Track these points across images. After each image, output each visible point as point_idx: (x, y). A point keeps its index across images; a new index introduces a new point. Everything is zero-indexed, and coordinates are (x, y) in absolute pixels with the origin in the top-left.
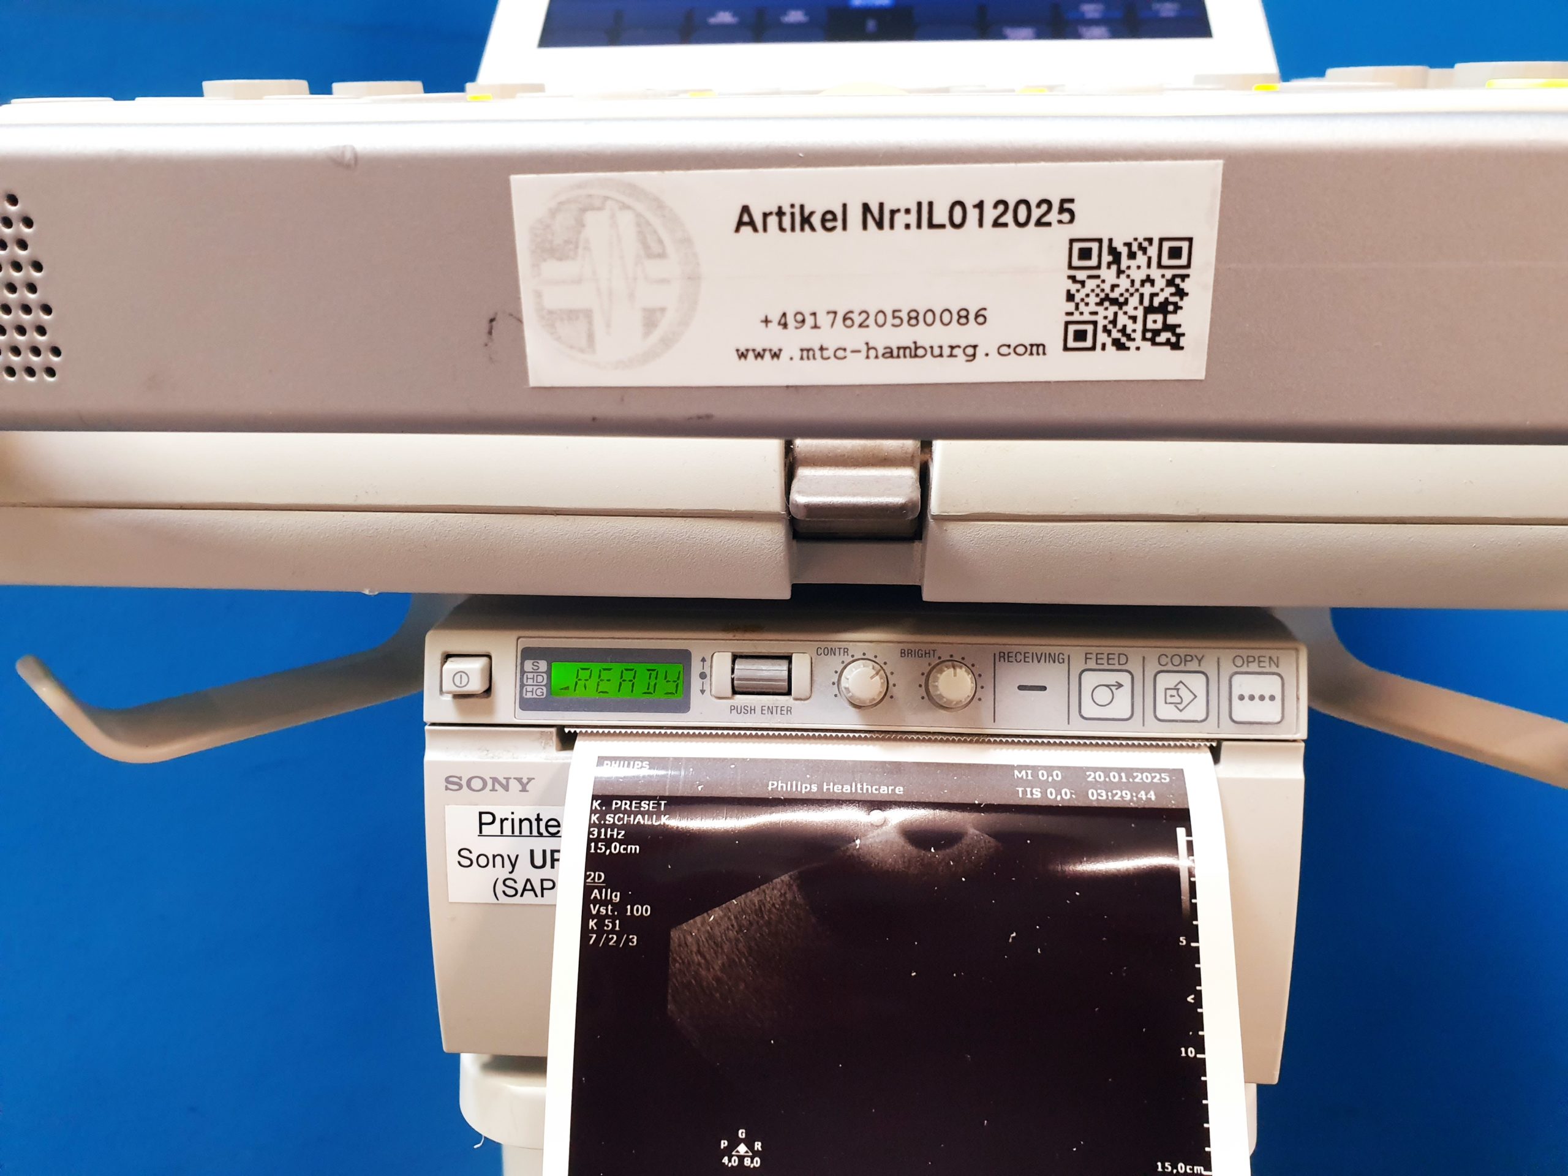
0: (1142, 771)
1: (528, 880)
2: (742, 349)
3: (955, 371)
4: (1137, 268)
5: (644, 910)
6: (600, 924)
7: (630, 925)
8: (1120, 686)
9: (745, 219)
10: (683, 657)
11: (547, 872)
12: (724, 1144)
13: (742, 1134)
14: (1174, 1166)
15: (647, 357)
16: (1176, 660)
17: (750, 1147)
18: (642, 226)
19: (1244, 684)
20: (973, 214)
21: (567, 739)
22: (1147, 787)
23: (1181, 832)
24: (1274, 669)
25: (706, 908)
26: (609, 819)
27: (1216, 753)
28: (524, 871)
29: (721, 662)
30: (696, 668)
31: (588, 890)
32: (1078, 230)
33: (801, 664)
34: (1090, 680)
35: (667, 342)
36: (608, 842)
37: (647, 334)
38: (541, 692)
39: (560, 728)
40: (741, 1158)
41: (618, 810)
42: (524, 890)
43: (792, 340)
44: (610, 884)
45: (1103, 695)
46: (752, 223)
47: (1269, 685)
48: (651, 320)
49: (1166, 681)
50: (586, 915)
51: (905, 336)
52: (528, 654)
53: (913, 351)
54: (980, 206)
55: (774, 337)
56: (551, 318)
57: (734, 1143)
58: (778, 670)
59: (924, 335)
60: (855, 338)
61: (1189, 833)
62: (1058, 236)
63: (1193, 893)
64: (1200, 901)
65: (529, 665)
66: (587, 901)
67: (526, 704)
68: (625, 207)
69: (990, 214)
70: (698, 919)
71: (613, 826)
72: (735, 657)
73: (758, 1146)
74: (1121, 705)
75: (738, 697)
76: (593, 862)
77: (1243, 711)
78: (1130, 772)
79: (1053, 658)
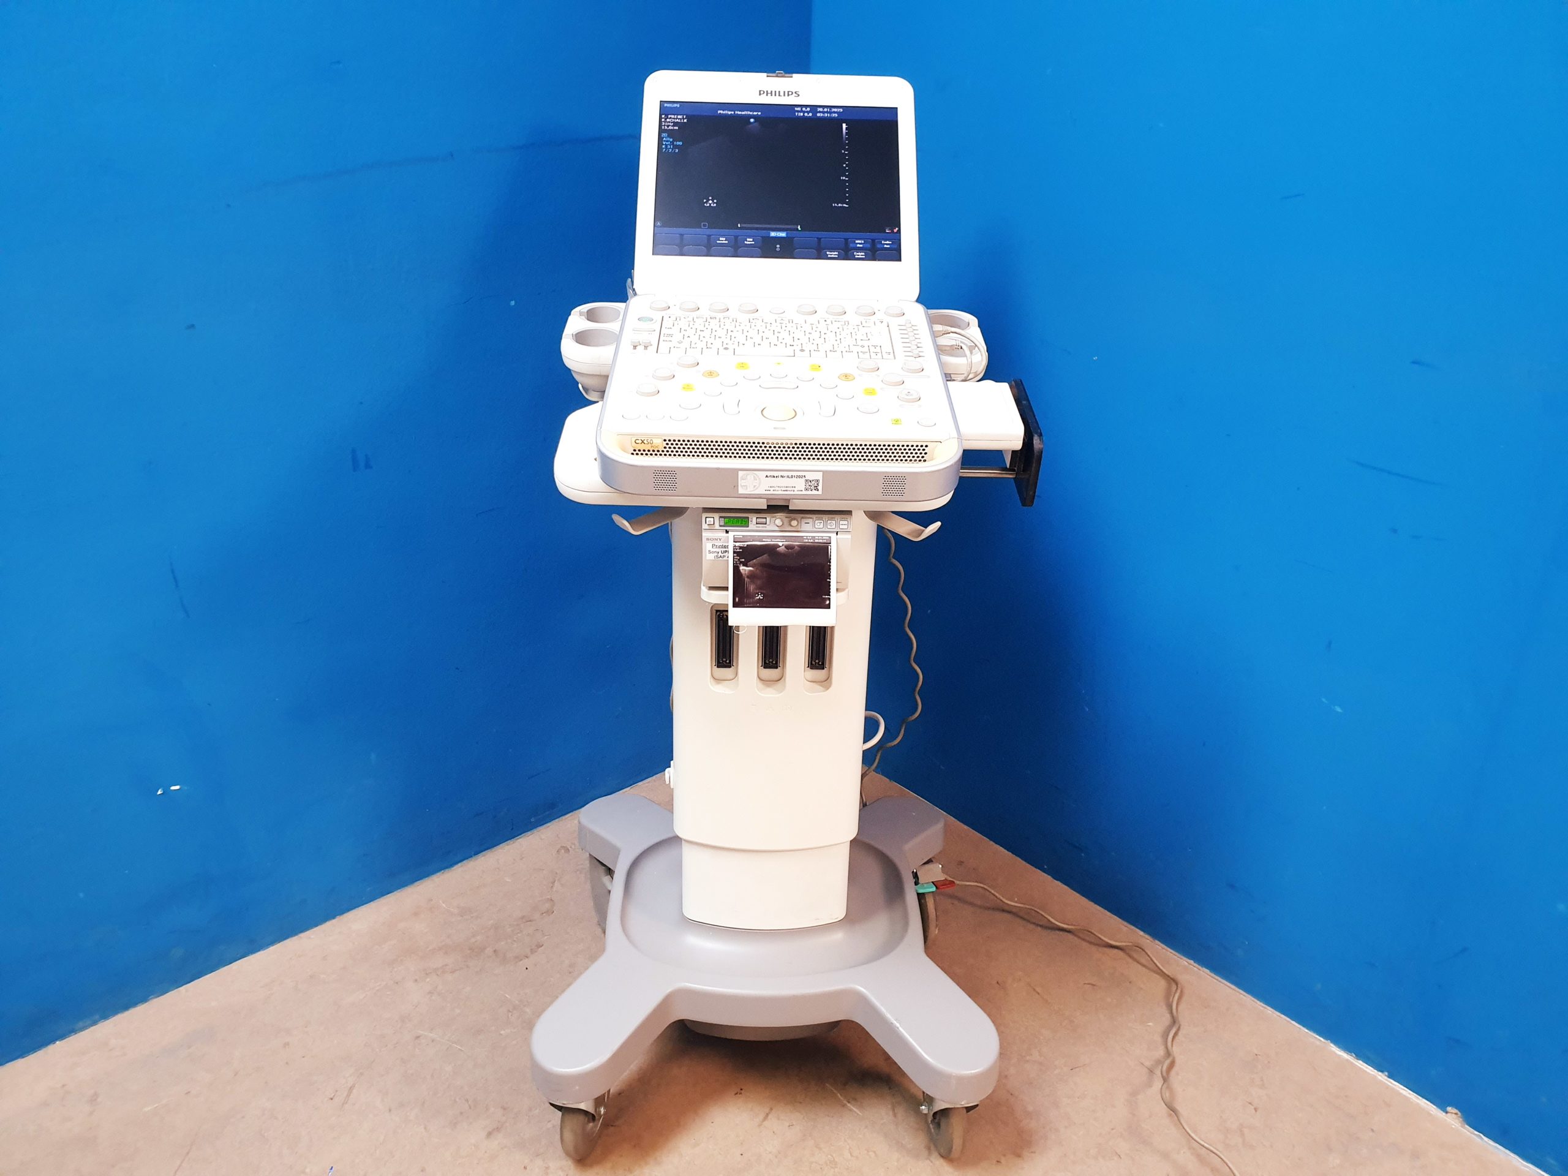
0: (824, 537)
3: (792, 493)
4: (813, 482)
7: (741, 563)
8: (821, 523)
9: (767, 476)
10: (748, 518)
11: (724, 554)
15: (754, 490)
16: (830, 518)
18: (754, 477)
19: (841, 522)
21: (727, 532)
23: (829, 547)
24: (847, 520)
27: (837, 534)
28: (720, 554)
29: (754, 519)
30: (750, 520)
32: (806, 478)
33: (768, 519)
34: (817, 522)
35: (757, 489)
36: (737, 548)
38: (723, 524)
39: (726, 530)
40: (759, 597)
43: (772, 489)
44: (737, 556)
45: (819, 524)
48: (755, 486)
49: (829, 522)
51: (786, 489)
52: (720, 517)
53: (787, 491)
55: (770, 489)
56: (742, 486)
57: (758, 595)
58: (765, 520)
59: (788, 489)
60: (780, 489)
61: (832, 548)
62: (804, 479)
63: (831, 556)
65: (720, 519)
66: (734, 558)
67: (720, 526)
68: (752, 475)
72: (757, 518)
73: (761, 596)
74: (821, 526)
75: (758, 525)
76: (734, 552)
77: (841, 527)
79: (811, 518)
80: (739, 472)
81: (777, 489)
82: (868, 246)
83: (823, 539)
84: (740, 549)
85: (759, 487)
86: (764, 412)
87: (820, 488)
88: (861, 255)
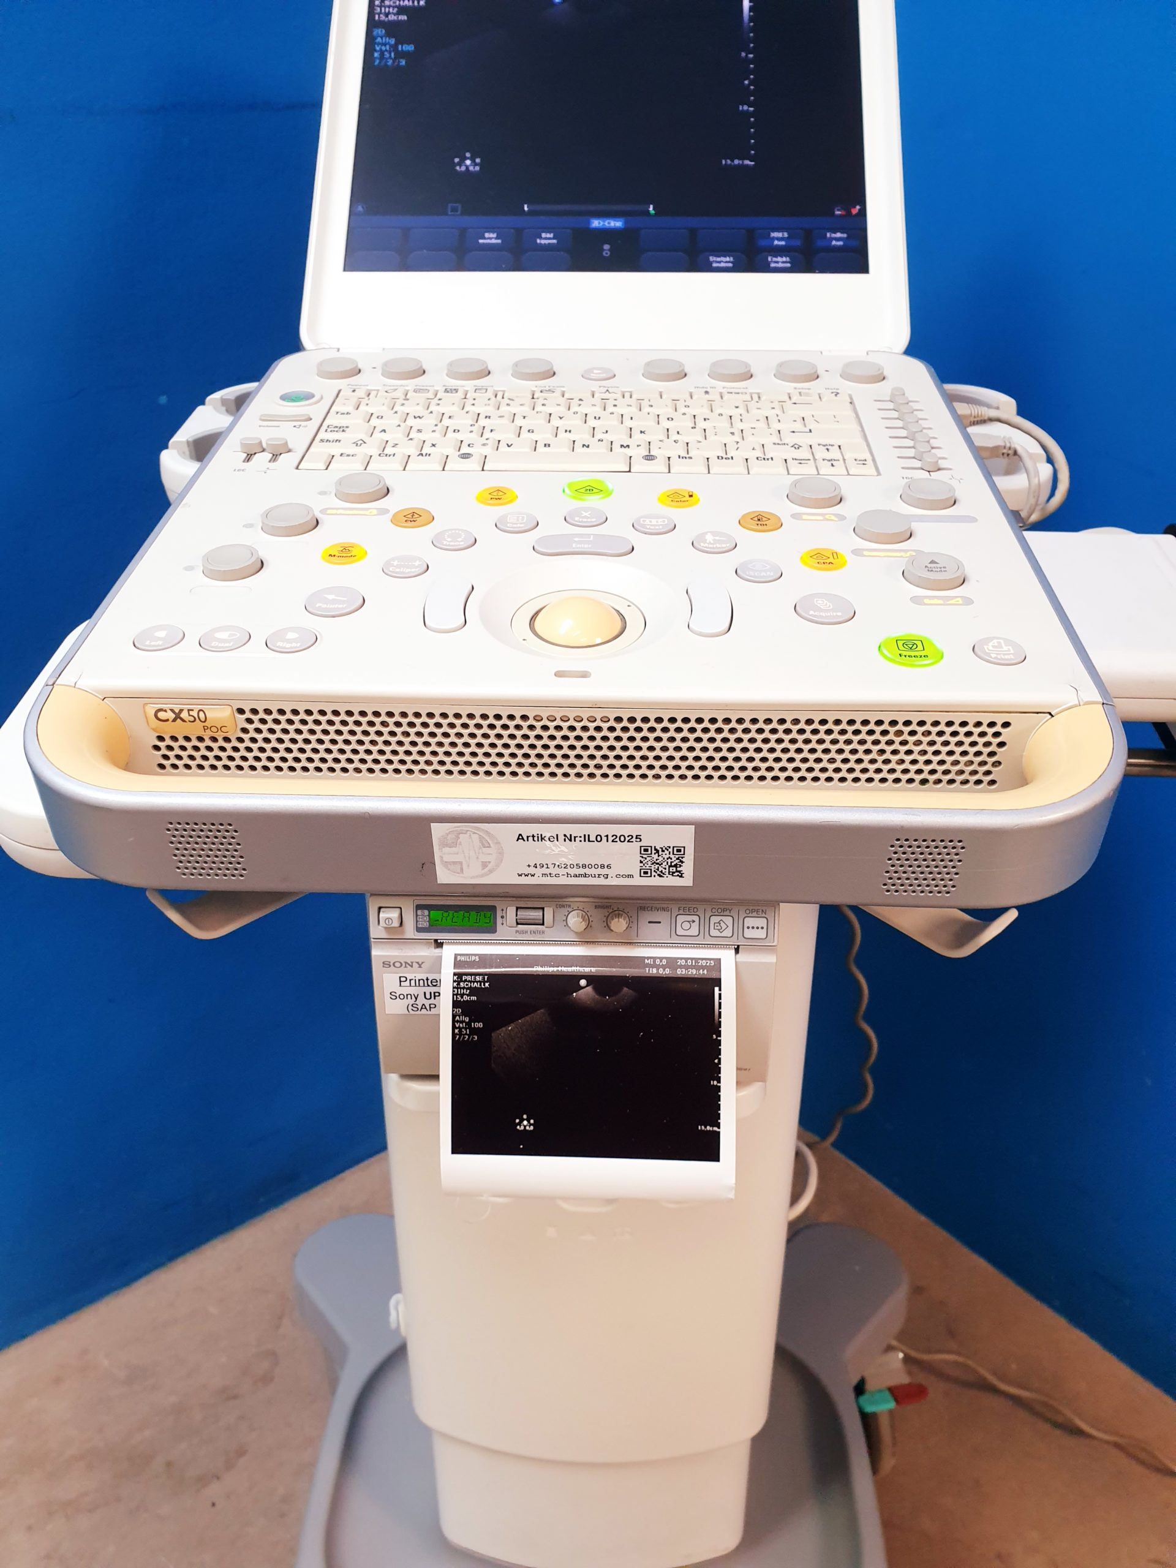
0: (702, 959)
1: (423, 1005)
2: (520, 873)
3: (602, 881)
4: (666, 855)
5: (479, 1025)
6: (460, 1031)
7: (474, 1031)
8: (694, 921)
9: (520, 837)
10: (493, 909)
11: (432, 1001)
12: (517, 1121)
13: (525, 1117)
14: (706, 1127)
15: (482, 876)
16: (720, 911)
17: (529, 1122)
18: (481, 839)
19: (749, 922)
20: (604, 839)
21: (439, 944)
22: (703, 968)
23: (717, 989)
24: (764, 915)
25: (508, 1024)
26: (462, 984)
27: (737, 950)
28: (421, 1000)
29: (511, 912)
30: (499, 914)
31: (454, 1017)
32: (642, 844)
33: (549, 913)
34: (681, 919)
35: (491, 871)
36: (462, 995)
37: (483, 869)
38: (426, 925)
39: (436, 941)
40: (525, 1126)
41: (466, 981)
42: (422, 1008)
43: (539, 872)
44: (464, 1014)
45: (686, 925)
46: (523, 839)
47: (760, 922)
48: (485, 865)
49: (714, 919)
50: (454, 1027)
51: (582, 871)
52: (419, 907)
53: (585, 875)
54: (607, 836)
55: (532, 870)
56: (446, 864)
57: (522, 1120)
58: (538, 914)
59: (587, 871)
61: (720, 990)
62: (636, 846)
63: (720, 1016)
64: (722, 1020)
65: (419, 912)
66: (454, 1020)
67: (419, 930)
68: (474, 833)
69: (611, 839)
70: (504, 1029)
71: (464, 988)
72: (517, 908)
73: (532, 1121)
74: (694, 931)
75: (519, 926)
76: (456, 1004)
77: (749, 933)
78: (696, 960)
79: (664, 909)
80: (434, 826)
81: (556, 871)
82: (798, 243)
83: (698, 968)
84: (470, 988)
85: (498, 866)
86: (537, 624)
87: (688, 868)
88: (782, 261)
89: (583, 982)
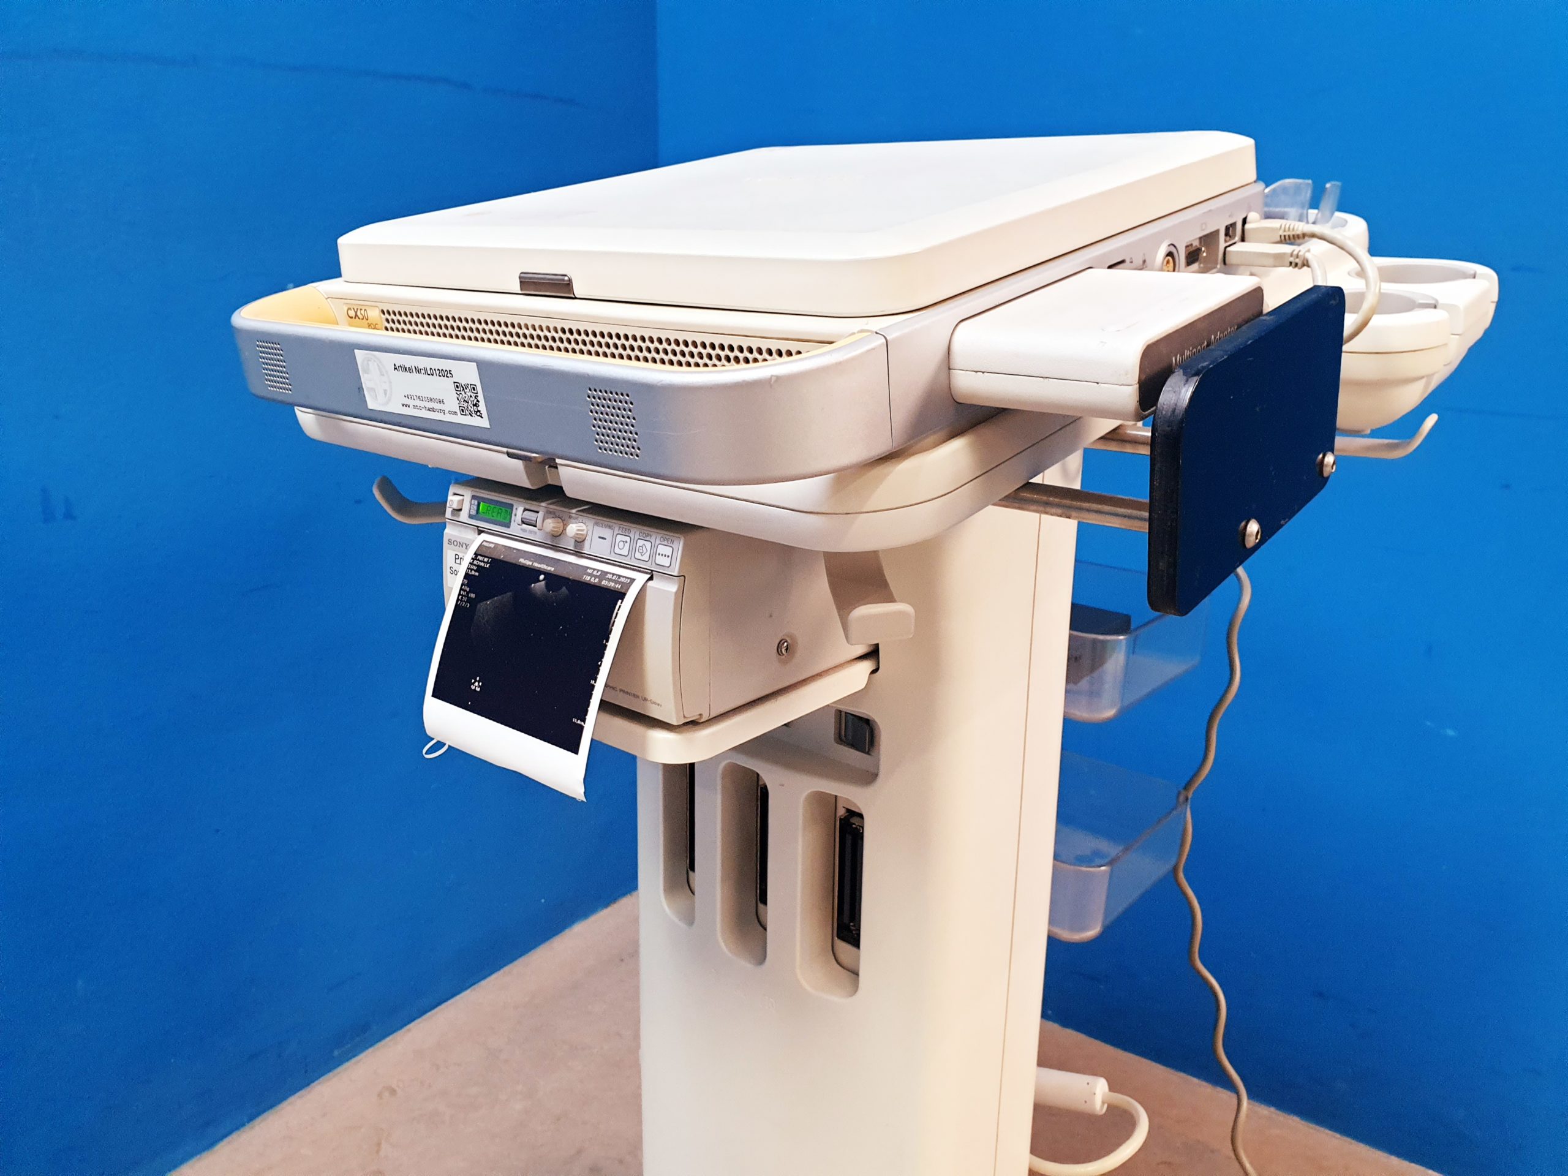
0: (623, 577)
2: (403, 404)
3: (443, 416)
5: (473, 596)
6: (462, 598)
7: (469, 600)
8: (626, 542)
10: (511, 506)
12: (473, 681)
13: (478, 678)
14: (577, 721)
15: (387, 403)
16: (644, 535)
17: (479, 683)
18: (379, 367)
21: (480, 532)
22: (620, 583)
23: (620, 601)
24: (671, 545)
25: (487, 600)
26: (475, 562)
29: (521, 511)
30: (515, 511)
31: (462, 585)
32: (454, 379)
34: (620, 538)
35: (389, 400)
36: (472, 570)
37: (385, 397)
38: (474, 513)
40: (476, 687)
41: (478, 560)
43: (411, 403)
44: (468, 585)
45: (621, 544)
46: (396, 369)
47: (667, 551)
48: (385, 393)
50: (459, 594)
51: (431, 405)
52: (473, 497)
53: (433, 410)
55: (407, 401)
56: (369, 390)
57: (476, 681)
59: (434, 405)
60: (422, 404)
61: (621, 603)
62: (451, 381)
63: (613, 626)
64: (614, 628)
65: (473, 501)
66: (461, 589)
67: (471, 517)
68: (374, 361)
70: (485, 602)
71: (475, 564)
72: (525, 510)
73: (480, 684)
74: (624, 550)
75: (524, 525)
76: (467, 576)
78: (620, 576)
79: (610, 527)
80: (356, 353)
83: (616, 582)
84: (478, 566)
85: (391, 394)
87: (482, 407)
89: (542, 577)
